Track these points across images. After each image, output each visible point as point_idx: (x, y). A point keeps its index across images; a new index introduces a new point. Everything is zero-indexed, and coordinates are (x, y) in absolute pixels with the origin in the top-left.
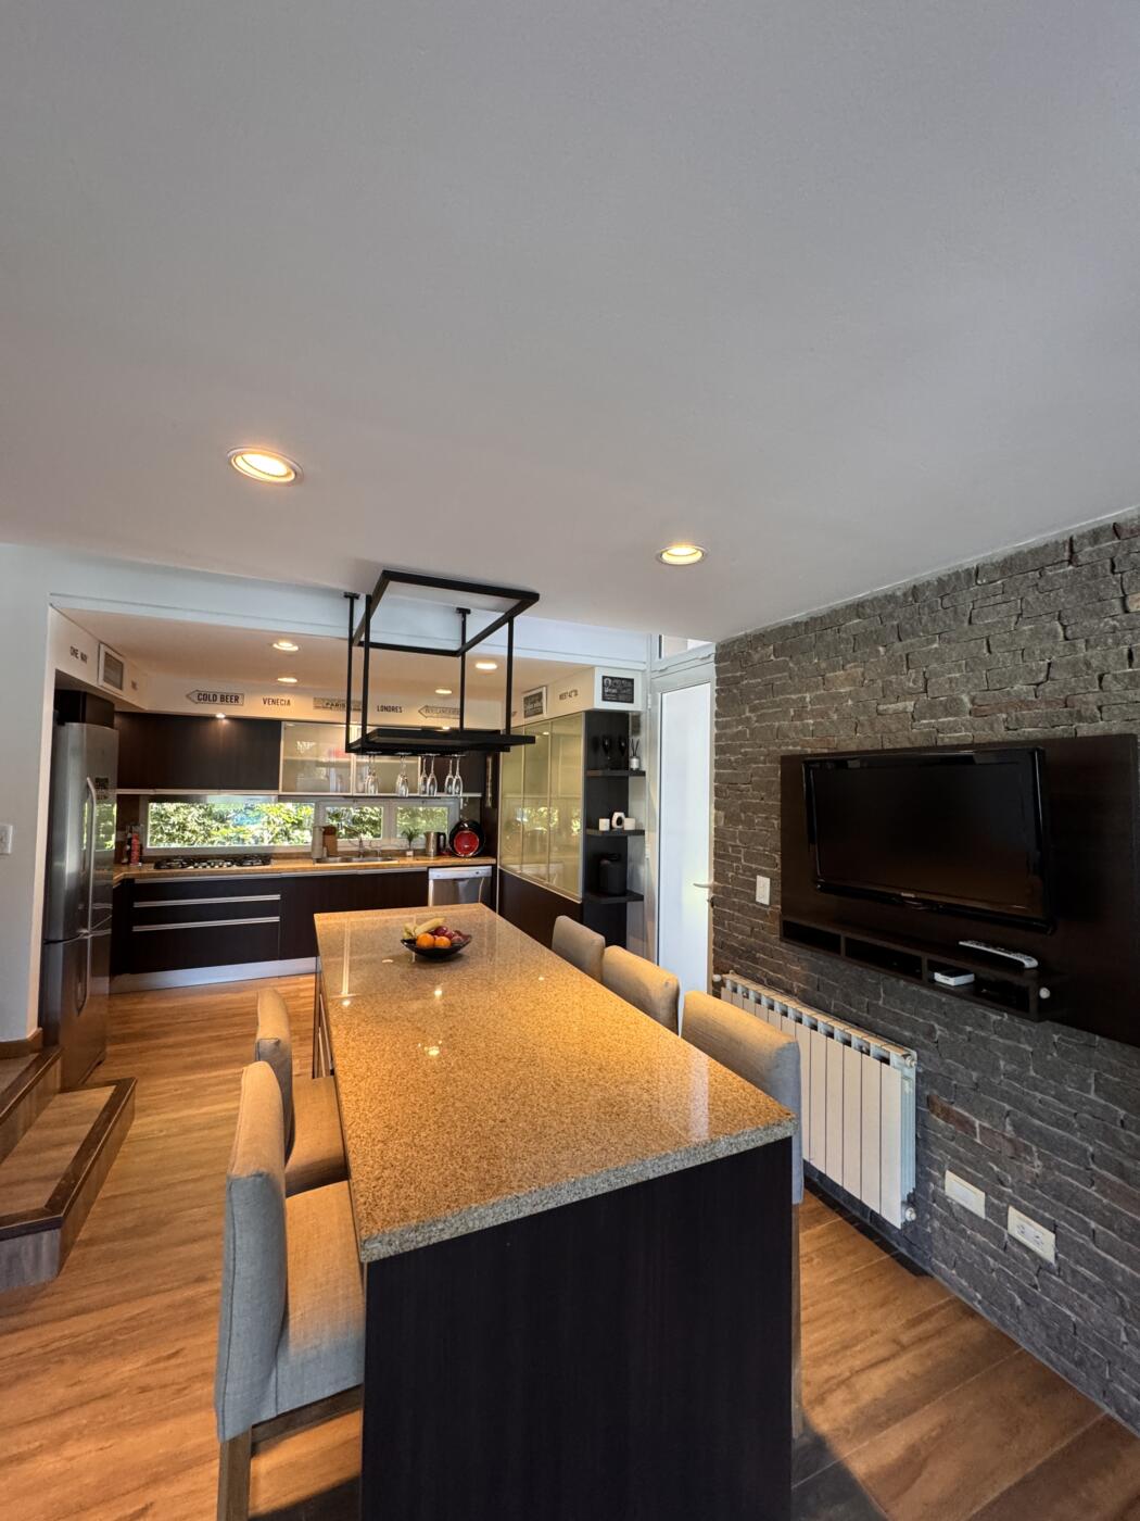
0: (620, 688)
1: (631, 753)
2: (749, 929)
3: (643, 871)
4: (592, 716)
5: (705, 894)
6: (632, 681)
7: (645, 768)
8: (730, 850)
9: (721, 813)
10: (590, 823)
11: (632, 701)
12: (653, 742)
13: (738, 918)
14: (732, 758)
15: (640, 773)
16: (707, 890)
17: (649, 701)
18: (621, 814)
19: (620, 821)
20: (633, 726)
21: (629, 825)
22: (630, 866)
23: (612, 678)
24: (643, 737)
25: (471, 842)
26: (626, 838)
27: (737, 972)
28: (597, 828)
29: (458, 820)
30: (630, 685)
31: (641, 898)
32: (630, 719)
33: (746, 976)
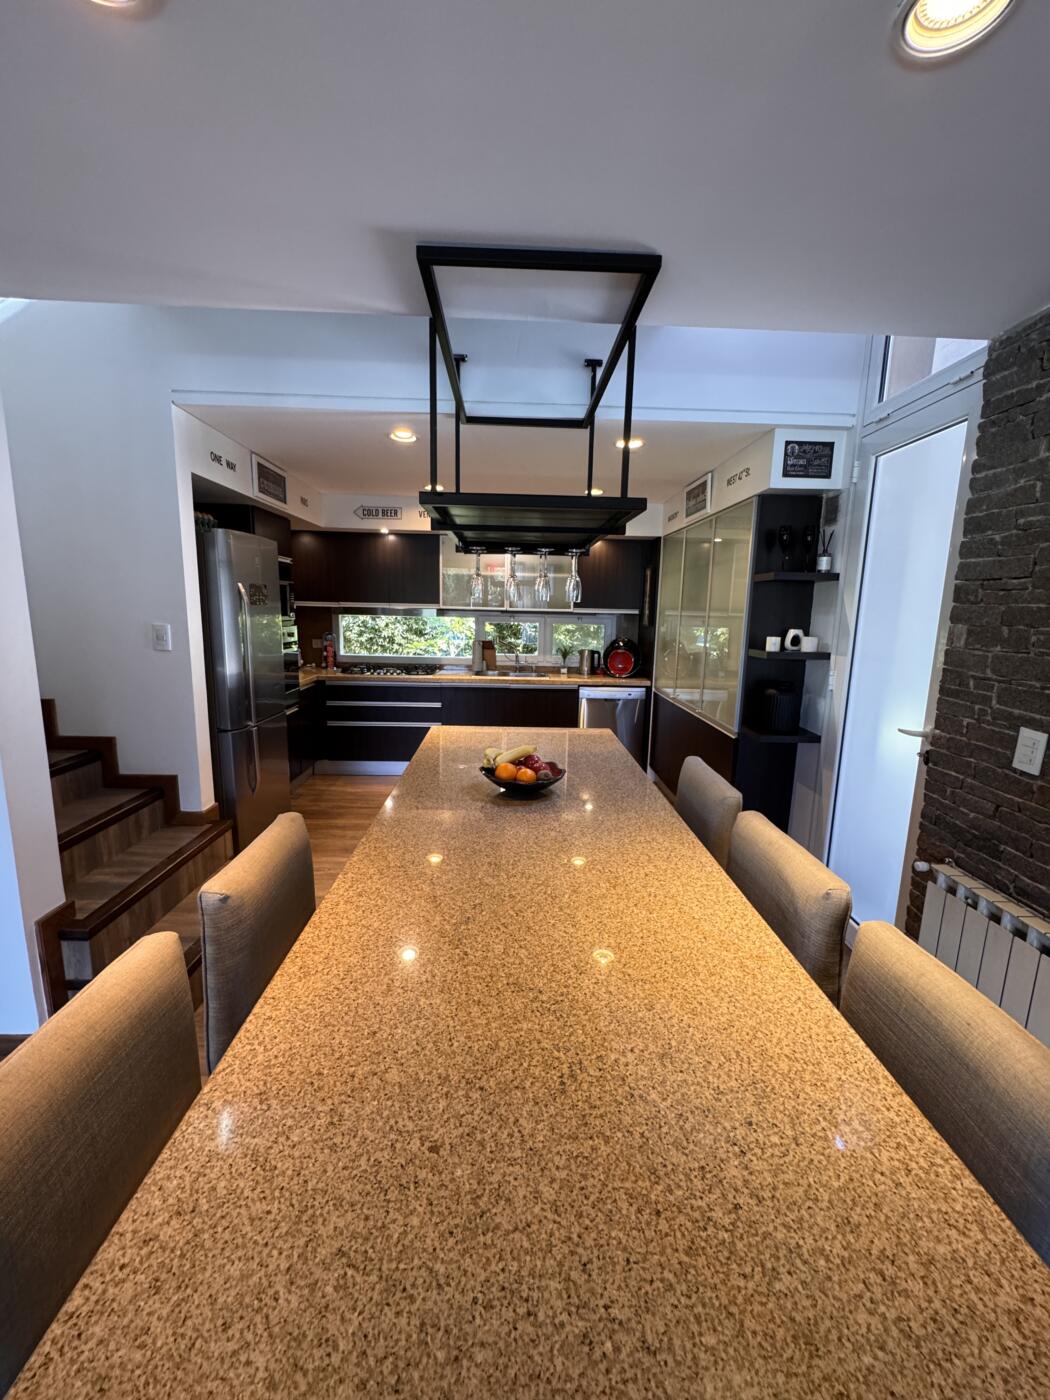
0: (812, 457)
1: (820, 549)
2: (990, 807)
3: (823, 706)
4: (769, 502)
5: (916, 745)
6: (831, 445)
7: (839, 568)
8: (972, 683)
9: (962, 628)
10: (755, 642)
11: (828, 476)
12: (855, 531)
13: (972, 788)
14: (997, 538)
15: (832, 576)
16: (919, 740)
17: (856, 470)
18: (799, 632)
19: (796, 641)
20: (827, 512)
21: (808, 645)
22: (805, 698)
23: (800, 444)
24: (841, 527)
25: (626, 661)
26: (803, 662)
27: (959, 864)
28: (763, 647)
29: (614, 638)
30: (827, 451)
31: (817, 739)
32: (824, 501)
33: (974, 873)
